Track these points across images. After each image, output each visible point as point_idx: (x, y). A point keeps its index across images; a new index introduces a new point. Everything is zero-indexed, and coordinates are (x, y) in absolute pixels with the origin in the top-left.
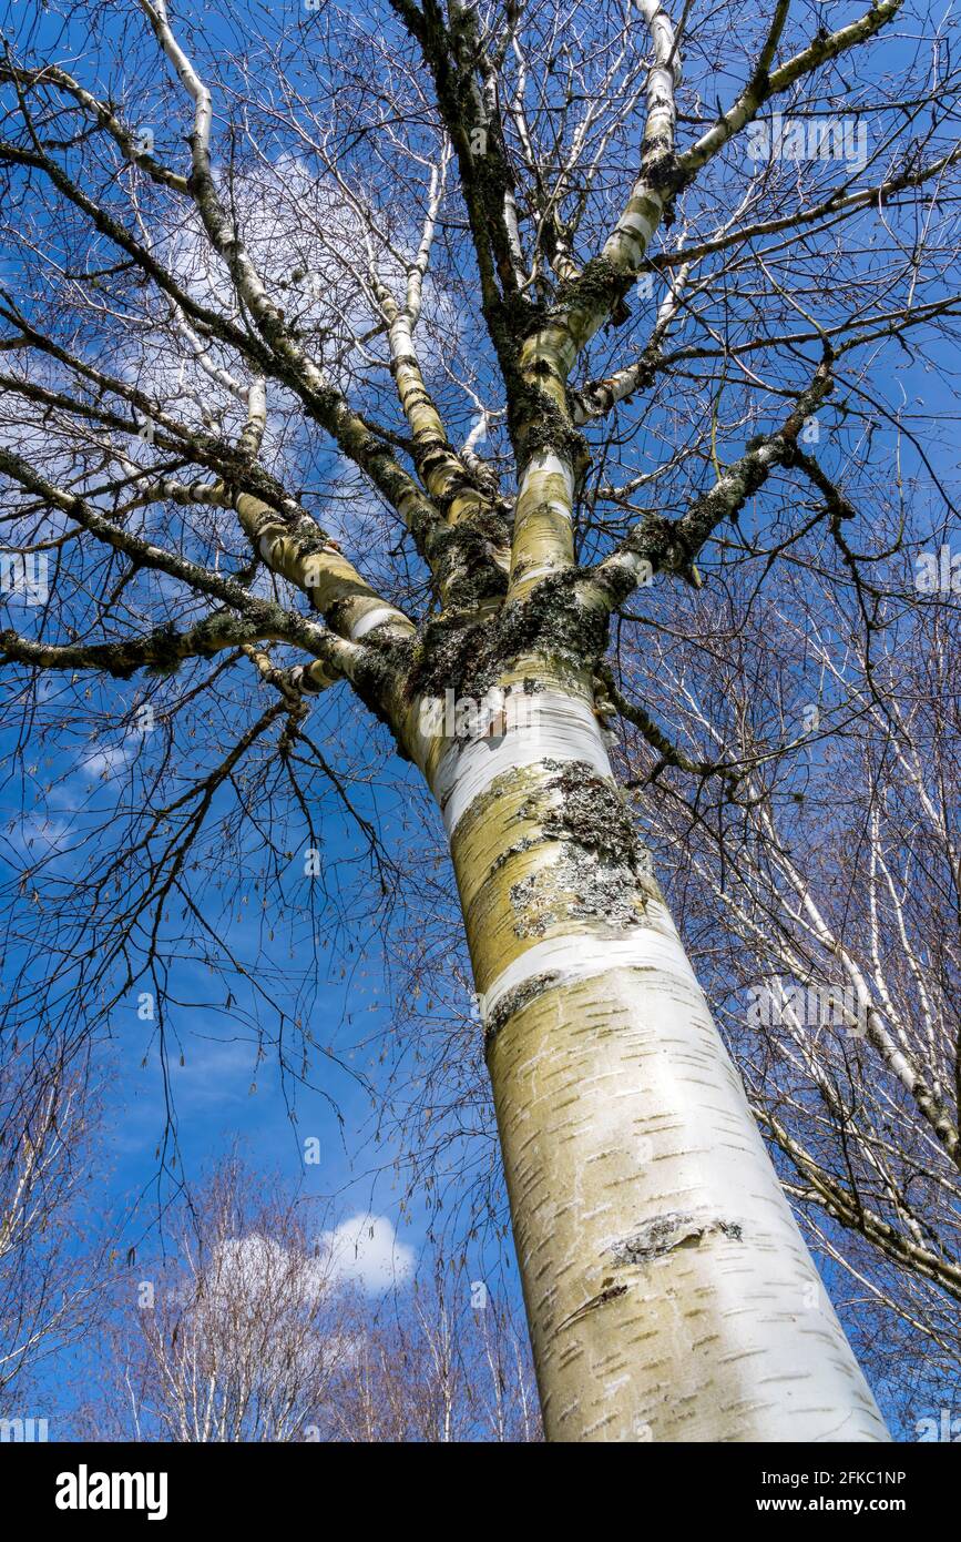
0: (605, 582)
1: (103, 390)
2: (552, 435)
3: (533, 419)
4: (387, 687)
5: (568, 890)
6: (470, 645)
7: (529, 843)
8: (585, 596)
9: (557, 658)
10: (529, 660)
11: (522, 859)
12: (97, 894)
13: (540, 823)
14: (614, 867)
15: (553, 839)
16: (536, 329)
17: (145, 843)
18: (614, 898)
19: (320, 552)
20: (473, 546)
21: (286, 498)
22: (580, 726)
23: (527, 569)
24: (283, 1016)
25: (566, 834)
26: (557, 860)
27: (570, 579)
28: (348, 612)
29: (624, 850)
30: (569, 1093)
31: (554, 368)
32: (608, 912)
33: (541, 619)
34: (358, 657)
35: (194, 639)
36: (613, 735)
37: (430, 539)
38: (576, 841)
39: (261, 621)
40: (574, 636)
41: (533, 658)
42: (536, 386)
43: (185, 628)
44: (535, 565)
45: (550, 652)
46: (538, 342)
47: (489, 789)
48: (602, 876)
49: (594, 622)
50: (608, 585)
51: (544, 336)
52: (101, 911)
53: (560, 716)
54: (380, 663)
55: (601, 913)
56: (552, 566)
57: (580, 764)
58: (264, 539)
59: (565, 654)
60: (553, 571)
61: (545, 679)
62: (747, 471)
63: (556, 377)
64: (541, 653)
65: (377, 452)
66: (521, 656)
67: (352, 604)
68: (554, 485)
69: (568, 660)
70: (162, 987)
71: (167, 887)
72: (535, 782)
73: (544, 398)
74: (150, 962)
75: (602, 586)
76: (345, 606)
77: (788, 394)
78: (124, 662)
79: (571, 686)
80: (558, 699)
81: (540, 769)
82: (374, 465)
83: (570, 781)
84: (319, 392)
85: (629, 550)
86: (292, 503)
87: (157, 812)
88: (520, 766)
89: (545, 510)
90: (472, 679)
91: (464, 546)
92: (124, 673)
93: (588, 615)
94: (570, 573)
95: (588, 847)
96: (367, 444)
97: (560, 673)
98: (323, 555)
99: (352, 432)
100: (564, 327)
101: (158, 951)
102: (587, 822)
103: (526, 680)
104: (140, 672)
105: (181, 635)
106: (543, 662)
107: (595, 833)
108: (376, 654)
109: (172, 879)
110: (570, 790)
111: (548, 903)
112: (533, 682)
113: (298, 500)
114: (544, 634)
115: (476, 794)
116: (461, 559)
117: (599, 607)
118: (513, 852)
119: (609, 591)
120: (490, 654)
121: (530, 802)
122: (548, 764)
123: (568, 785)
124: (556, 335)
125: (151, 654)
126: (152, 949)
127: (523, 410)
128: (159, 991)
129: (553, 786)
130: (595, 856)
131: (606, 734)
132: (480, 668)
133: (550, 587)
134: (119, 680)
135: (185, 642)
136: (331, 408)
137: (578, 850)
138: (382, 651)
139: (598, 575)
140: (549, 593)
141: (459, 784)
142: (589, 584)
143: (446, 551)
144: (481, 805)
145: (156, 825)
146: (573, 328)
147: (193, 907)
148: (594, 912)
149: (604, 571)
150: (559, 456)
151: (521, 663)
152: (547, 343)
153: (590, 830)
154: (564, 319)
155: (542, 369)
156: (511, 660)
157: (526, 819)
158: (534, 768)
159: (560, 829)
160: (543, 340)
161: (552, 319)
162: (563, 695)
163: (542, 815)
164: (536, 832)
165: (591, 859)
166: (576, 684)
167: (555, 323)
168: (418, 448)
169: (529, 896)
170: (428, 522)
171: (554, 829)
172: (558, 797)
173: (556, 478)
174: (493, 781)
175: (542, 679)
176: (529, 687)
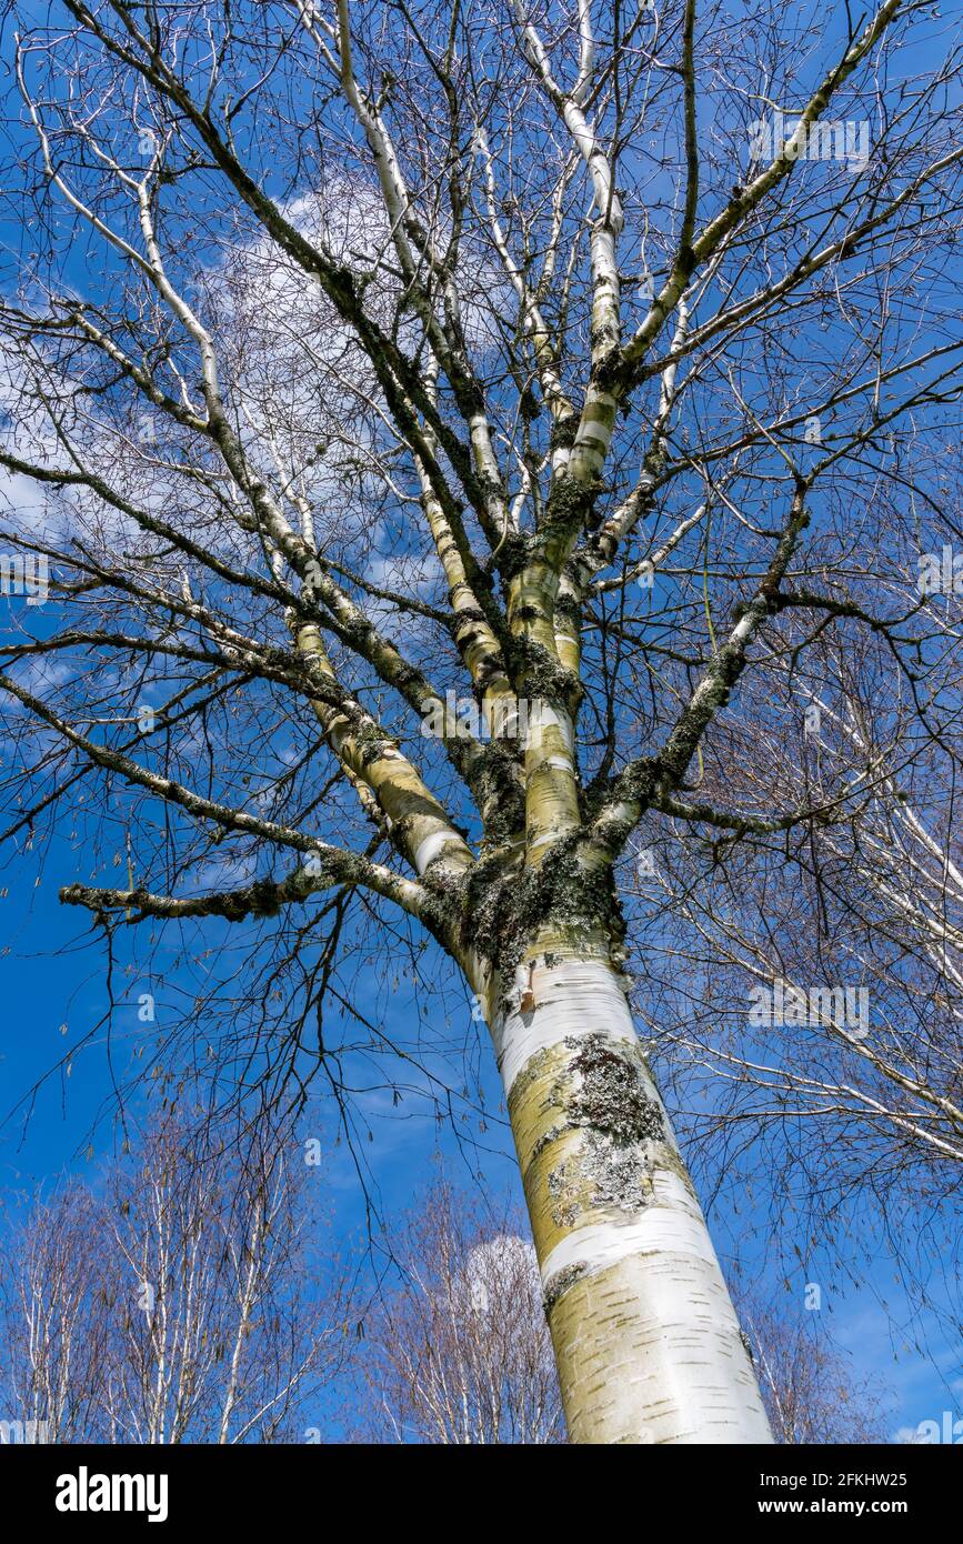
0: (602, 840)
1: (173, 615)
2: (543, 686)
3: (526, 670)
4: (447, 933)
5: (590, 1178)
6: (501, 913)
7: (558, 1132)
8: (586, 859)
9: (570, 929)
10: (546, 930)
11: (555, 1147)
12: (263, 1005)
13: (565, 1111)
14: (626, 1146)
15: (576, 1126)
16: (518, 569)
17: (295, 955)
18: (627, 1181)
19: (380, 759)
20: (499, 775)
21: (345, 699)
22: (596, 991)
23: (538, 834)
24: (448, 1091)
25: (586, 1120)
26: (579, 1148)
27: (570, 846)
28: (410, 835)
29: (633, 1128)
30: (598, 1380)
31: (539, 608)
32: (622, 1197)
33: (551, 890)
34: (420, 901)
35: (287, 890)
36: (629, 978)
37: (465, 764)
38: (594, 1126)
39: (338, 871)
40: (581, 901)
41: (550, 928)
42: (524, 638)
43: (280, 879)
44: (544, 830)
45: (562, 923)
46: (522, 584)
47: (526, 1068)
48: (616, 1158)
49: (598, 882)
50: (605, 844)
51: (526, 573)
52: (270, 1025)
53: (577, 985)
54: (437, 908)
55: (616, 1197)
56: (556, 830)
57: (596, 1036)
58: (333, 735)
59: (576, 921)
60: (558, 836)
61: (562, 949)
62: (725, 666)
63: (542, 617)
64: (556, 924)
65: (408, 680)
66: (541, 927)
67: (412, 825)
68: (551, 739)
69: (579, 927)
70: (337, 1080)
71: (322, 993)
72: (560, 1063)
73: (532, 649)
74: (322, 1060)
75: (600, 846)
76: (407, 829)
77: (767, 534)
78: (236, 910)
79: (584, 950)
80: (576, 967)
81: (564, 1047)
82: (409, 693)
83: (586, 1062)
84: (350, 627)
85: (620, 800)
86: (351, 704)
87: (300, 930)
88: (548, 1046)
89: (545, 770)
90: (505, 948)
91: (494, 772)
92: (235, 917)
93: (591, 877)
94: (571, 839)
95: (605, 1130)
96: (399, 675)
97: (574, 941)
98: (384, 761)
99: (386, 662)
100: (544, 561)
101: (326, 1047)
102: (601, 1106)
103: (546, 955)
104: (250, 916)
105: (276, 886)
106: (558, 932)
107: (609, 1115)
108: (433, 898)
109: (324, 985)
110: (587, 1071)
111: (575, 1193)
112: (551, 956)
113: (356, 700)
114: (556, 905)
115: (518, 1070)
116: (493, 786)
117: (600, 866)
118: (547, 1141)
119: (606, 849)
120: (517, 920)
121: (557, 1087)
122: (570, 1042)
123: (585, 1066)
124: (538, 570)
125: (256, 904)
126: (321, 1047)
127: (517, 663)
128: (334, 1083)
129: (572, 1069)
130: (611, 1137)
131: (623, 979)
132: (511, 938)
133: (556, 860)
134: (235, 923)
135: (281, 893)
136: (363, 641)
137: (597, 1134)
138: (438, 895)
139: (595, 833)
140: (556, 862)
141: (507, 1053)
142: (588, 846)
143: (479, 778)
144: (527, 1078)
145: (300, 939)
146: (551, 559)
147: (348, 1006)
148: (611, 1199)
149: (600, 829)
150: (553, 706)
151: (541, 934)
152: (529, 583)
153: (604, 1114)
154: (541, 552)
155: (528, 614)
156: (533, 932)
157: (554, 1105)
158: (559, 1048)
159: (580, 1116)
160: (525, 580)
161: (531, 554)
162: (578, 963)
163: (566, 1102)
164: (562, 1120)
165: (607, 1141)
166: (588, 946)
167: (534, 558)
168: (452, 620)
169: (562, 1185)
170: (461, 748)
171: (576, 1116)
172: (579, 1079)
173: (553, 729)
174: (530, 1060)
175: (560, 950)
176: (549, 960)
